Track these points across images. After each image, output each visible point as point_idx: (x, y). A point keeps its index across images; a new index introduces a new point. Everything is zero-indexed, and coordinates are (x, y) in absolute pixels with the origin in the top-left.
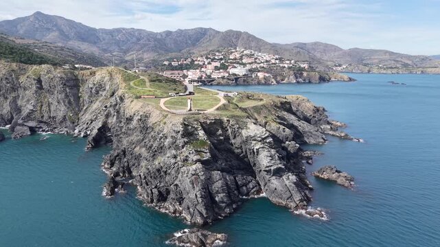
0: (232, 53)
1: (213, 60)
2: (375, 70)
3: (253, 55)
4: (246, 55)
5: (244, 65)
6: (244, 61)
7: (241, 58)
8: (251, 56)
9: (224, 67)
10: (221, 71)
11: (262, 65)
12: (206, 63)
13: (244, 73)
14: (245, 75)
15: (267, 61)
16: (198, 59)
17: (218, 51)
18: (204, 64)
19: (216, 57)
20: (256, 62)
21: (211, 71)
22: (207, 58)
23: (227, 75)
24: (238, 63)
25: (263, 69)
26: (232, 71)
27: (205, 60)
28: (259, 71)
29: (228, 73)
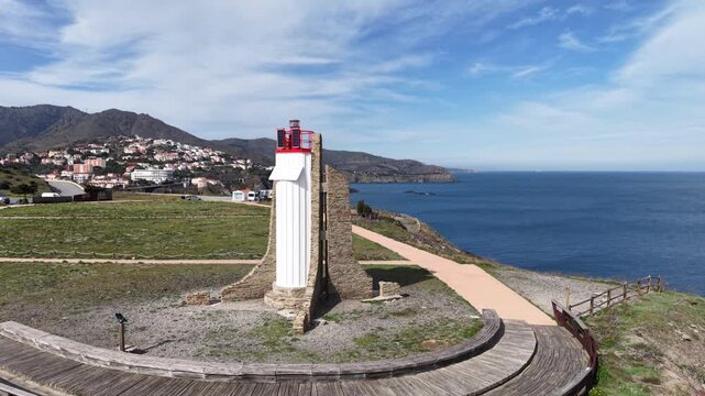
0: (127, 144)
1: (87, 156)
2: (365, 178)
3: (175, 146)
4: (160, 147)
5: (161, 164)
6: (157, 157)
7: (150, 152)
8: (169, 149)
9: (115, 168)
10: (110, 175)
11: (196, 164)
12: (71, 162)
13: (164, 179)
14: (166, 183)
15: (204, 159)
16: (51, 154)
17: (95, 142)
18: (65, 163)
19: (94, 151)
20: (183, 160)
21: (87, 176)
22: (72, 153)
23: (127, 182)
24: (145, 161)
25: (199, 172)
26: (136, 175)
27: (67, 156)
28: (193, 176)
29: (129, 178)
